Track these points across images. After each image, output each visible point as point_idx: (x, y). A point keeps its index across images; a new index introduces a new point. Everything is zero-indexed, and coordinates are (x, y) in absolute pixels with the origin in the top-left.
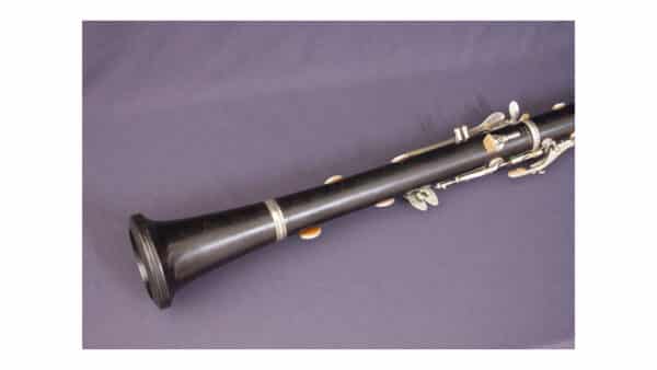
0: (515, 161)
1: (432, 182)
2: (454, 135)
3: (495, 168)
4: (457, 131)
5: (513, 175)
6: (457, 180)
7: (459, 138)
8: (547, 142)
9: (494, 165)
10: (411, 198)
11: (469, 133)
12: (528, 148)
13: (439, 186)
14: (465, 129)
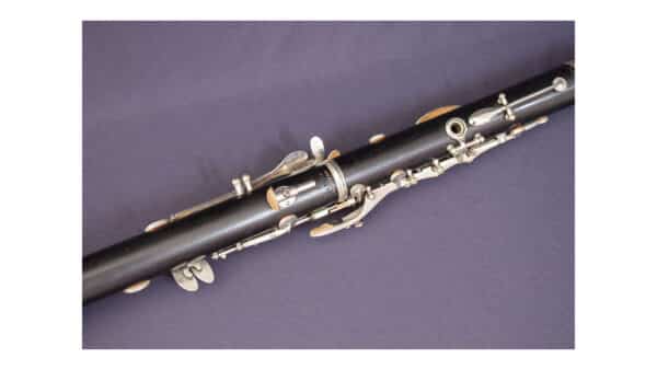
0: (319, 215)
1: (206, 252)
2: (232, 188)
3: (288, 229)
4: (236, 182)
5: (316, 233)
6: (239, 247)
7: (239, 191)
8: (357, 190)
9: (285, 226)
10: (177, 276)
11: (252, 185)
12: (333, 199)
13: (215, 256)
14: (246, 178)
